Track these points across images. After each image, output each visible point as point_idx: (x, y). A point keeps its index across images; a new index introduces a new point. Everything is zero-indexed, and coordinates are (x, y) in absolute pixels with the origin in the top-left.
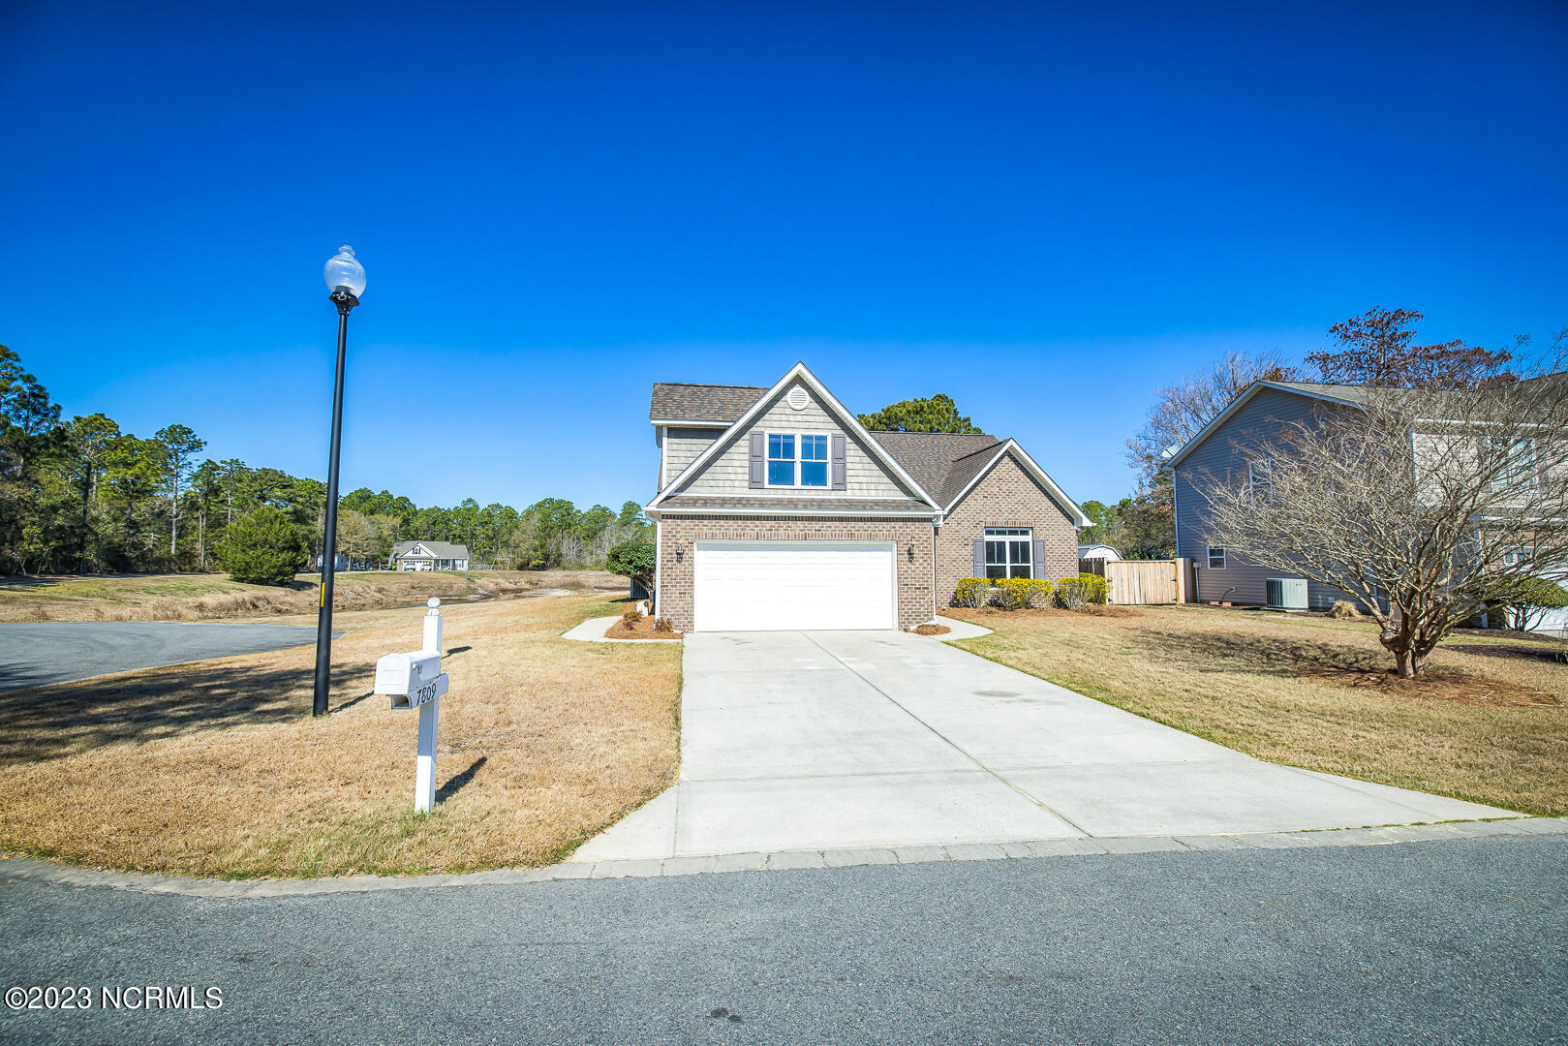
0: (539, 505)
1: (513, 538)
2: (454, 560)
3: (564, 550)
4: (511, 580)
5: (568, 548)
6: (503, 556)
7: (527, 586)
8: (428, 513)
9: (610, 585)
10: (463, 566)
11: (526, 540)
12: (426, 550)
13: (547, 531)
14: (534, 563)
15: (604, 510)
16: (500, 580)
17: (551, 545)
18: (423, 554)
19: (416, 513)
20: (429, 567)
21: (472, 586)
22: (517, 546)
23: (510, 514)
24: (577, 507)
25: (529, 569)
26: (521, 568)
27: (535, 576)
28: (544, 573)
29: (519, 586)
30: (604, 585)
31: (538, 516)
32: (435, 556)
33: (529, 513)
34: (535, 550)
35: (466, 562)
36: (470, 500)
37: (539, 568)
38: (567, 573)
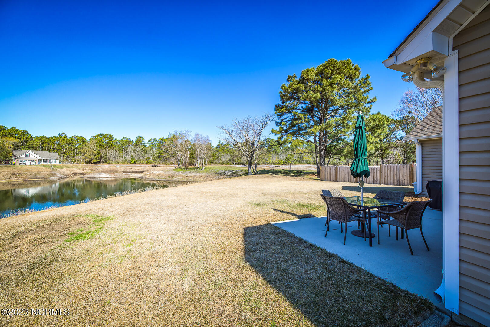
0: (97, 136)
1: (83, 150)
2: (51, 160)
3: (109, 155)
4: (81, 169)
5: (111, 154)
6: (79, 158)
7: (90, 171)
8: (39, 138)
9: (131, 170)
10: (56, 162)
11: (91, 151)
12: (32, 154)
13: (100, 147)
14: (93, 161)
15: (128, 139)
16: (74, 169)
17: (103, 153)
18: (31, 156)
19: (31, 138)
20: (34, 163)
21: (53, 173)
22: (85, 153)
23: (83, 140)
24: (115, 137)
25: (92, 164)
26: (87, 163)
27: (94, 167)
28: (99, 165)
29: (85, 171)
30: (128, 171)
31: (95, 141)
32: (39, 157)
33: (92, 139)
34: (95, 155)
35: (58, 161)
36: (63, 134)
37: (96, 163)
38: (110, 165)
